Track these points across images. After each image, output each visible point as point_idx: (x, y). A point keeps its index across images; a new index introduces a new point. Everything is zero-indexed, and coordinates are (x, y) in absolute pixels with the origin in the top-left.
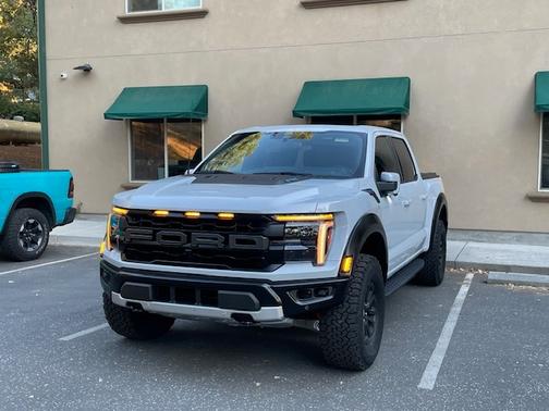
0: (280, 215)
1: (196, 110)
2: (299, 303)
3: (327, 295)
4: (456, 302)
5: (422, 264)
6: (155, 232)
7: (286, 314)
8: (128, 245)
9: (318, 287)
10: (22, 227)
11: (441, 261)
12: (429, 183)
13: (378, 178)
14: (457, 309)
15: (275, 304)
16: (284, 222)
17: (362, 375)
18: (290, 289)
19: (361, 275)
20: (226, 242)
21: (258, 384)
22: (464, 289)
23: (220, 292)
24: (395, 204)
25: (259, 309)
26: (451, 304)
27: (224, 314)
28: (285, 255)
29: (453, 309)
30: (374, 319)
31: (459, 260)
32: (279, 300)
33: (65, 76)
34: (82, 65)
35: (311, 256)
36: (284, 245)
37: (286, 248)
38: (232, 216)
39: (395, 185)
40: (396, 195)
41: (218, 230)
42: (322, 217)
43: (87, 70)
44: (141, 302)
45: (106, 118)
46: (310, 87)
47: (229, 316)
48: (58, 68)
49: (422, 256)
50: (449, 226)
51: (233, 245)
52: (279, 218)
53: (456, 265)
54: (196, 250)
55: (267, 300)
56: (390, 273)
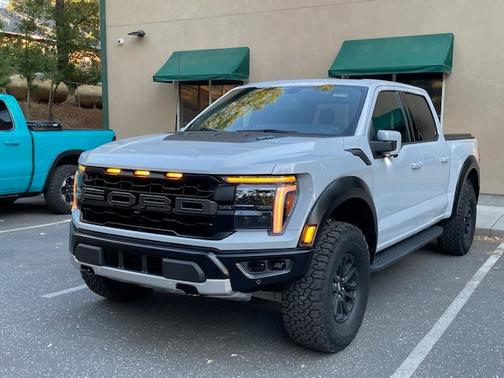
0: (232, 176)
1: (236, 71)
2: (250, 276)
3: (284, 268)
4: (477, 274)
5: (440, 231)
6: (107, 192)
7: (235, 288)
8: (84, 206)
9: (273, 259)
10: (65, 183)
11: (469, 229)
12: (454, 144)
13: (373, 137)
14: (474, 283)
15: (221, 276)
16: (236, 185)
17: (331, 359)
18: (240, 260)
19: (329, 246)
20: (173, 205)
21: (209, 362)
22: (492, 260)
23: (165, 260)
24: (395, 166)
25: (204, 281)
26: (470, 277)
27: (168, 284)
28: (235, 221)
29: (470, 283)
30: (355, 295)
31: (496, 228)
32: (226, 272)
33: (122, 41)
34: (136, 31)
35: (265, 223)
36: (234, 209)
37: (237, 213)
38: (181, 176)
39: (393, 145)
40: (396, 156)
41: (166, 191)
42: (283, 179)
43: (141, 35)
44: (93, 266)
45: (155, 80)
46: (349, 47)
47: (174, 288)
48: (117, 35)
49: (442, 223)
50: (480, 192)
51: (180, 209)
52: (231, 180)
53: (490, 233)
54: (145, 212)
55: (213, 273)
56: (380, 246)
